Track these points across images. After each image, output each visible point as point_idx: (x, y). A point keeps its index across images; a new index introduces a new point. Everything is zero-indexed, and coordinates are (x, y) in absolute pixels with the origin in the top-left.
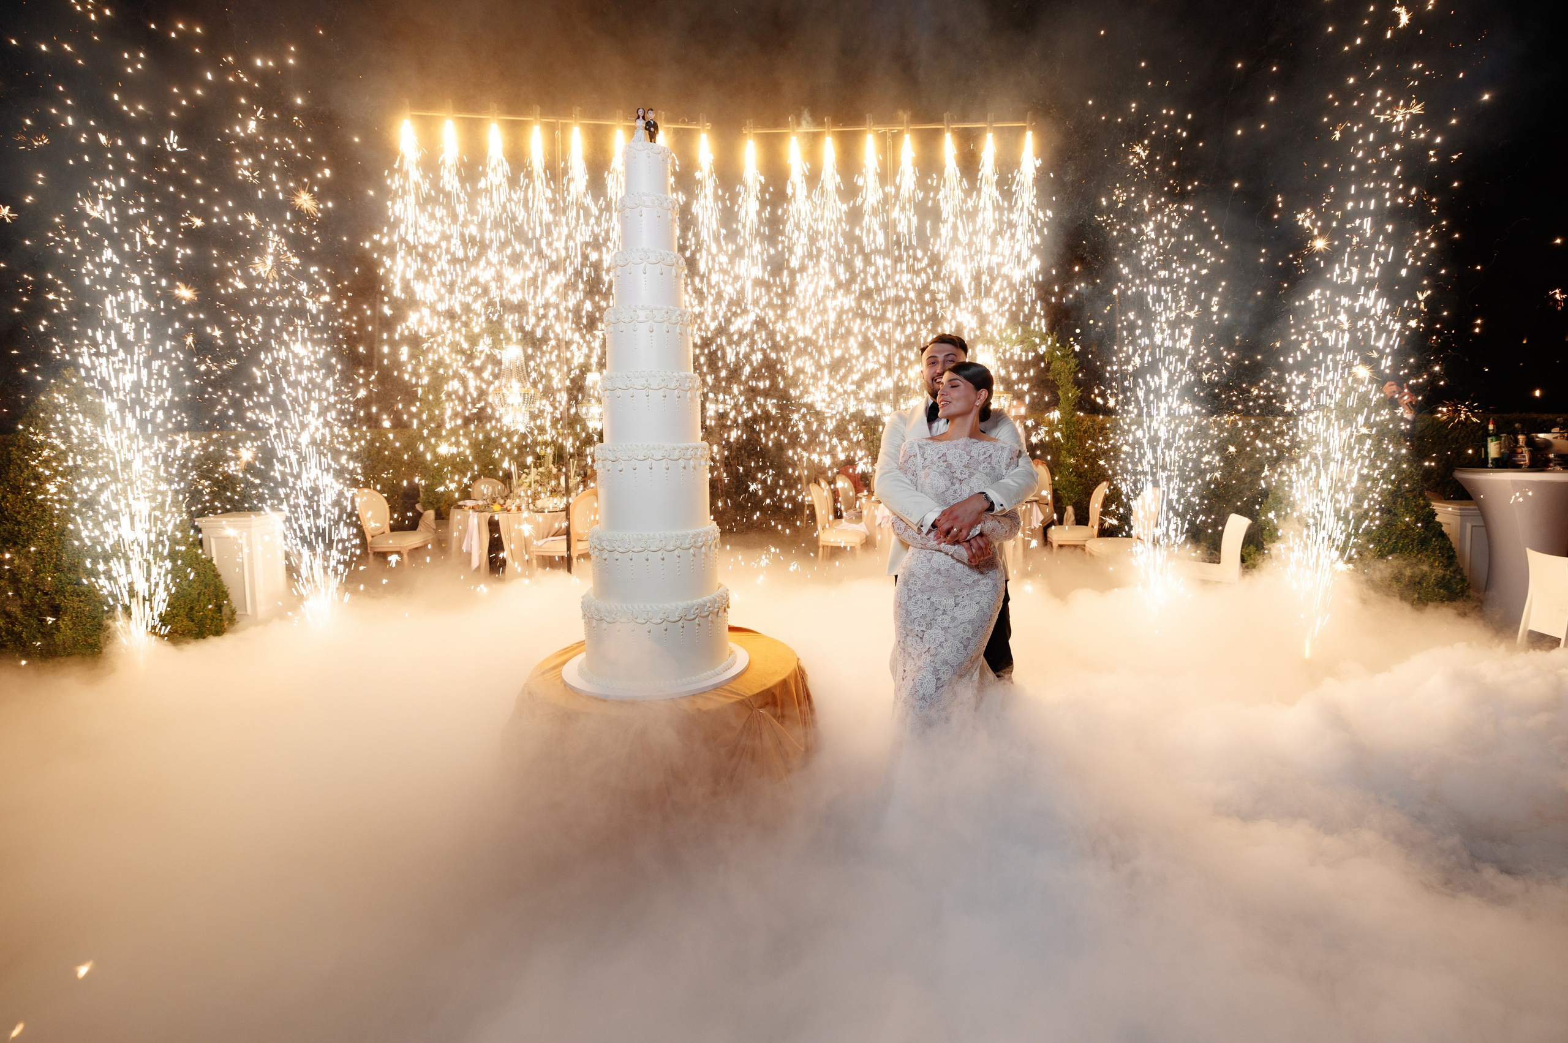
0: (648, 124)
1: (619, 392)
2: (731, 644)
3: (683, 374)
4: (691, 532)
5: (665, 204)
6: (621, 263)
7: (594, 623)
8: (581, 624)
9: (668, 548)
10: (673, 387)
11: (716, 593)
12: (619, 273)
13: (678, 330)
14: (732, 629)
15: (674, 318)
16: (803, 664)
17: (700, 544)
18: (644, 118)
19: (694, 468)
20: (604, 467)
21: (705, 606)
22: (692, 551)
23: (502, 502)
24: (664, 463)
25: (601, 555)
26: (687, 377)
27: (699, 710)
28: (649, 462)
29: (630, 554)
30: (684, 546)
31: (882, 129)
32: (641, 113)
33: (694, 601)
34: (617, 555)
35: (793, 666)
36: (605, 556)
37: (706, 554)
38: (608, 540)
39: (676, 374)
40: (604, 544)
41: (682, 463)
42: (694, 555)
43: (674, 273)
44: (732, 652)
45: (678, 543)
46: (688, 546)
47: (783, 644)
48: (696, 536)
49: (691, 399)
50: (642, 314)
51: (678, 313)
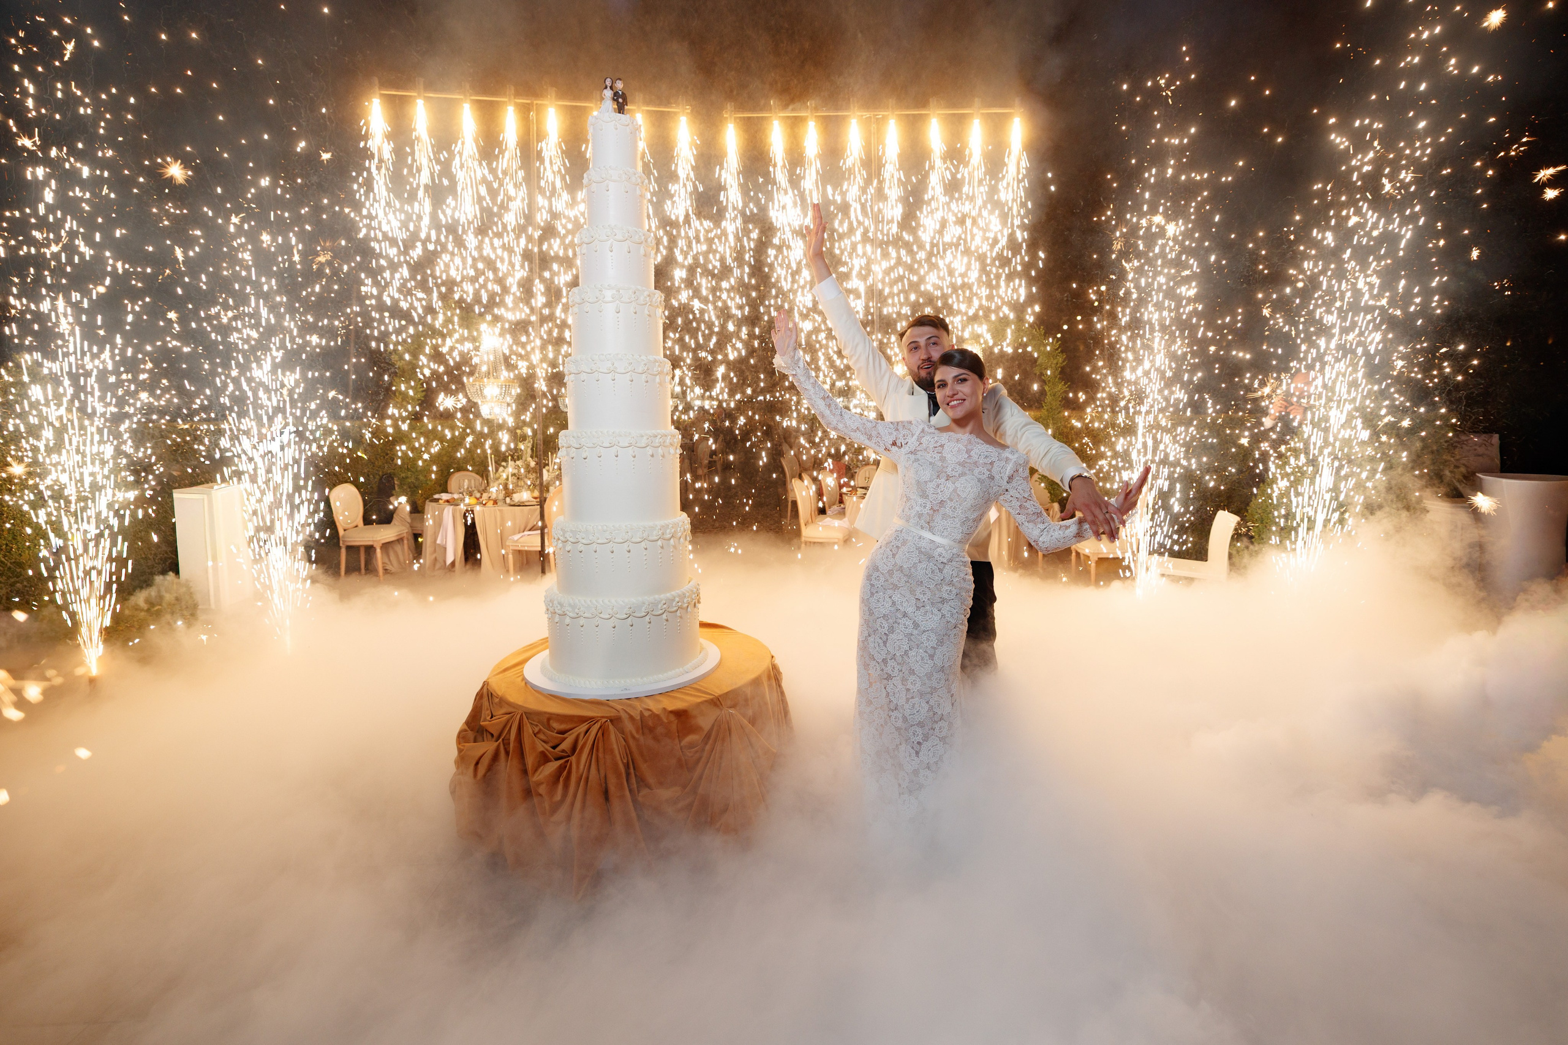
0: (616, 94)
1: (583, 376)
2: (702, 640)
3: (651, 358)
4: (660, 523)
5: (633, 179)
6: (586, 240)
7: (557, 619)
8: (544, 619)
9: (634, 540)
10: (640, 371)
11: (686, 587)
12: (584, 251)
13: (646, 312)
14: (704, 625)
15: (642, 298)
16: (778, 661)
17: (668, 536)
18: (611, 88)
19: (663, 456)
20: (568, 454)
21: (673, 600)
22: (660, 543)
23: (478, 495)
24: (630, 451)
25: (564, 547)
26: (656, 361)
27: (664, 709)
28: (614, 449)
29: (594, 546)
30: (651, 538)
31: (867, 114)
32: (608, 82)
33: (662, 596)
34: (580, 547)
35: (766, 664)
36: (568, 548)
37: (675, 547)
38: (572, 531)
39: (643, 357)
40: (567, 535)
41: (649, 451)
42: (662, 547)
43: (642, 252)
44: (702, 649)
45: (645, 535)
46: (655, 538)
47: (757, 641)
48: (664, 527)
49: (660, 384)
50: (608, 294)
51: (646, 293)
